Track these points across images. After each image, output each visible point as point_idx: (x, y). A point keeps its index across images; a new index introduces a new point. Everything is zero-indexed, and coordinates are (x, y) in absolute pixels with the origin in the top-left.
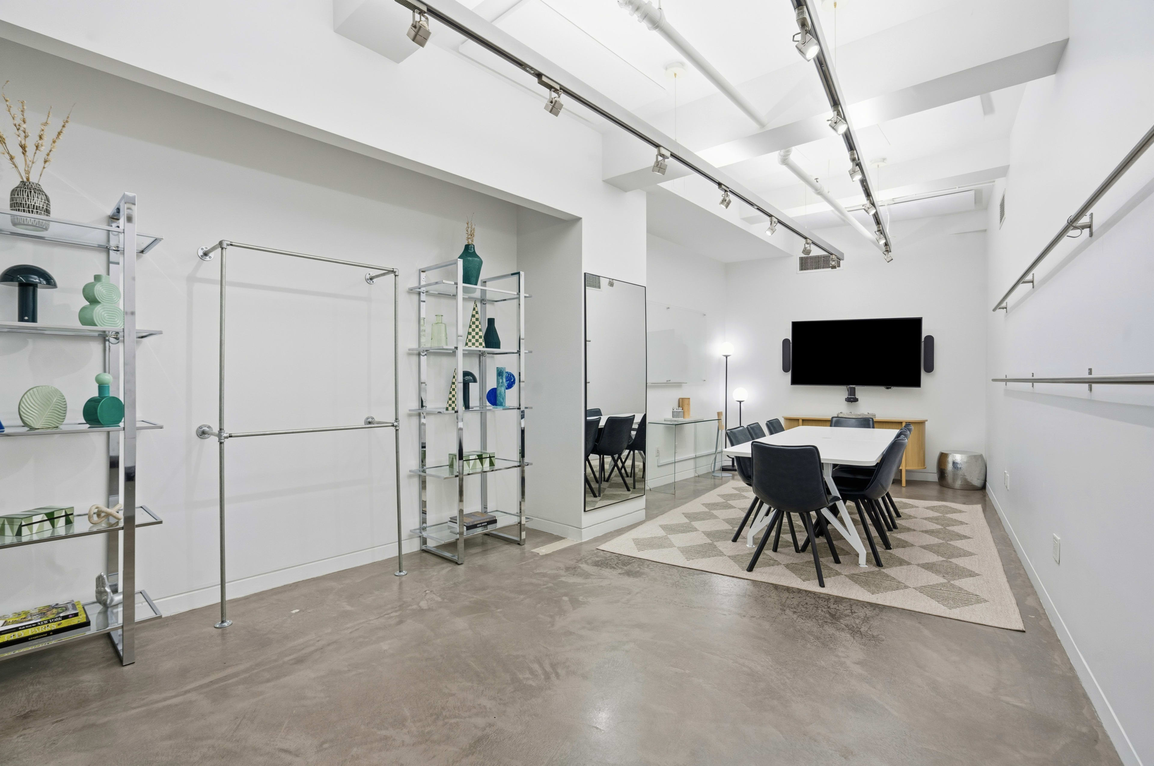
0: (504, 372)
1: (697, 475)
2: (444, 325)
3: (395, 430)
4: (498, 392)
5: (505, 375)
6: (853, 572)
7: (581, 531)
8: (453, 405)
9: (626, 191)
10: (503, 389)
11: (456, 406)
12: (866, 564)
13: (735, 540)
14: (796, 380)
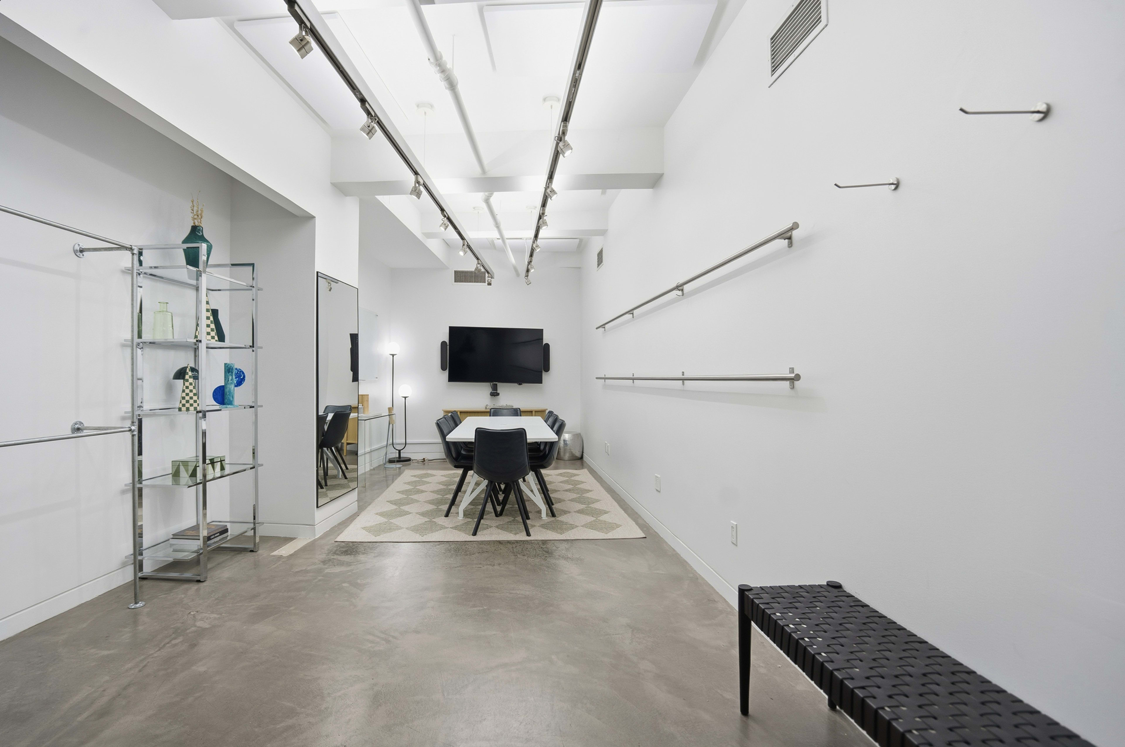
0: (234, 369)
1: (372, 468)
2: (170, 314)
3: (131, 435)
4: (227, 390)
5: (235, 372)
6: (541, 523)
7: (315, 527)
8: (195, 405)
9: (346, 196)
10: (233, 386)
11: (198, 406)
12: (546, 517)
13: (447, 515)
14: (452, 378)
